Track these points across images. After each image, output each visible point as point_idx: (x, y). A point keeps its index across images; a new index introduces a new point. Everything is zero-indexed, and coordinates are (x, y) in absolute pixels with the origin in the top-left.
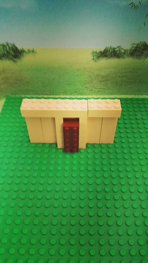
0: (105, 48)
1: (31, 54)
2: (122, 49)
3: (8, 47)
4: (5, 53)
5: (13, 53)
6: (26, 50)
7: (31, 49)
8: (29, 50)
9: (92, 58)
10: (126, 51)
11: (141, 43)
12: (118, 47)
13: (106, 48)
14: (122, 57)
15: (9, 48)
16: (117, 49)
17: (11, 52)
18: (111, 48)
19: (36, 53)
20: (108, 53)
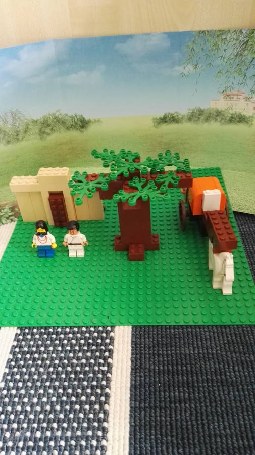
0: (163, 114)
1: (97, 123)
2: (180, 114)
3: (76, 119)
4: (73, 124)
5: (81, 124)
6: (94, 121)
7: (97, 119)
8: (95, 120)
9: (153, 124)
10: (183, 116)
11: (196, 108)
12: (176, 113)
13: (165, 114)
14: (180, 122)
15: (78, 120)
16: (176, 115)
17: (79, 123)
18: (169, 114)
19: (102, 122)
20: (168, 119)
